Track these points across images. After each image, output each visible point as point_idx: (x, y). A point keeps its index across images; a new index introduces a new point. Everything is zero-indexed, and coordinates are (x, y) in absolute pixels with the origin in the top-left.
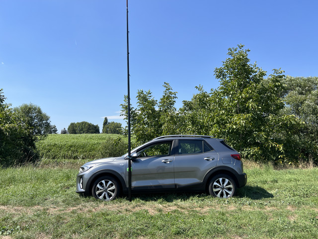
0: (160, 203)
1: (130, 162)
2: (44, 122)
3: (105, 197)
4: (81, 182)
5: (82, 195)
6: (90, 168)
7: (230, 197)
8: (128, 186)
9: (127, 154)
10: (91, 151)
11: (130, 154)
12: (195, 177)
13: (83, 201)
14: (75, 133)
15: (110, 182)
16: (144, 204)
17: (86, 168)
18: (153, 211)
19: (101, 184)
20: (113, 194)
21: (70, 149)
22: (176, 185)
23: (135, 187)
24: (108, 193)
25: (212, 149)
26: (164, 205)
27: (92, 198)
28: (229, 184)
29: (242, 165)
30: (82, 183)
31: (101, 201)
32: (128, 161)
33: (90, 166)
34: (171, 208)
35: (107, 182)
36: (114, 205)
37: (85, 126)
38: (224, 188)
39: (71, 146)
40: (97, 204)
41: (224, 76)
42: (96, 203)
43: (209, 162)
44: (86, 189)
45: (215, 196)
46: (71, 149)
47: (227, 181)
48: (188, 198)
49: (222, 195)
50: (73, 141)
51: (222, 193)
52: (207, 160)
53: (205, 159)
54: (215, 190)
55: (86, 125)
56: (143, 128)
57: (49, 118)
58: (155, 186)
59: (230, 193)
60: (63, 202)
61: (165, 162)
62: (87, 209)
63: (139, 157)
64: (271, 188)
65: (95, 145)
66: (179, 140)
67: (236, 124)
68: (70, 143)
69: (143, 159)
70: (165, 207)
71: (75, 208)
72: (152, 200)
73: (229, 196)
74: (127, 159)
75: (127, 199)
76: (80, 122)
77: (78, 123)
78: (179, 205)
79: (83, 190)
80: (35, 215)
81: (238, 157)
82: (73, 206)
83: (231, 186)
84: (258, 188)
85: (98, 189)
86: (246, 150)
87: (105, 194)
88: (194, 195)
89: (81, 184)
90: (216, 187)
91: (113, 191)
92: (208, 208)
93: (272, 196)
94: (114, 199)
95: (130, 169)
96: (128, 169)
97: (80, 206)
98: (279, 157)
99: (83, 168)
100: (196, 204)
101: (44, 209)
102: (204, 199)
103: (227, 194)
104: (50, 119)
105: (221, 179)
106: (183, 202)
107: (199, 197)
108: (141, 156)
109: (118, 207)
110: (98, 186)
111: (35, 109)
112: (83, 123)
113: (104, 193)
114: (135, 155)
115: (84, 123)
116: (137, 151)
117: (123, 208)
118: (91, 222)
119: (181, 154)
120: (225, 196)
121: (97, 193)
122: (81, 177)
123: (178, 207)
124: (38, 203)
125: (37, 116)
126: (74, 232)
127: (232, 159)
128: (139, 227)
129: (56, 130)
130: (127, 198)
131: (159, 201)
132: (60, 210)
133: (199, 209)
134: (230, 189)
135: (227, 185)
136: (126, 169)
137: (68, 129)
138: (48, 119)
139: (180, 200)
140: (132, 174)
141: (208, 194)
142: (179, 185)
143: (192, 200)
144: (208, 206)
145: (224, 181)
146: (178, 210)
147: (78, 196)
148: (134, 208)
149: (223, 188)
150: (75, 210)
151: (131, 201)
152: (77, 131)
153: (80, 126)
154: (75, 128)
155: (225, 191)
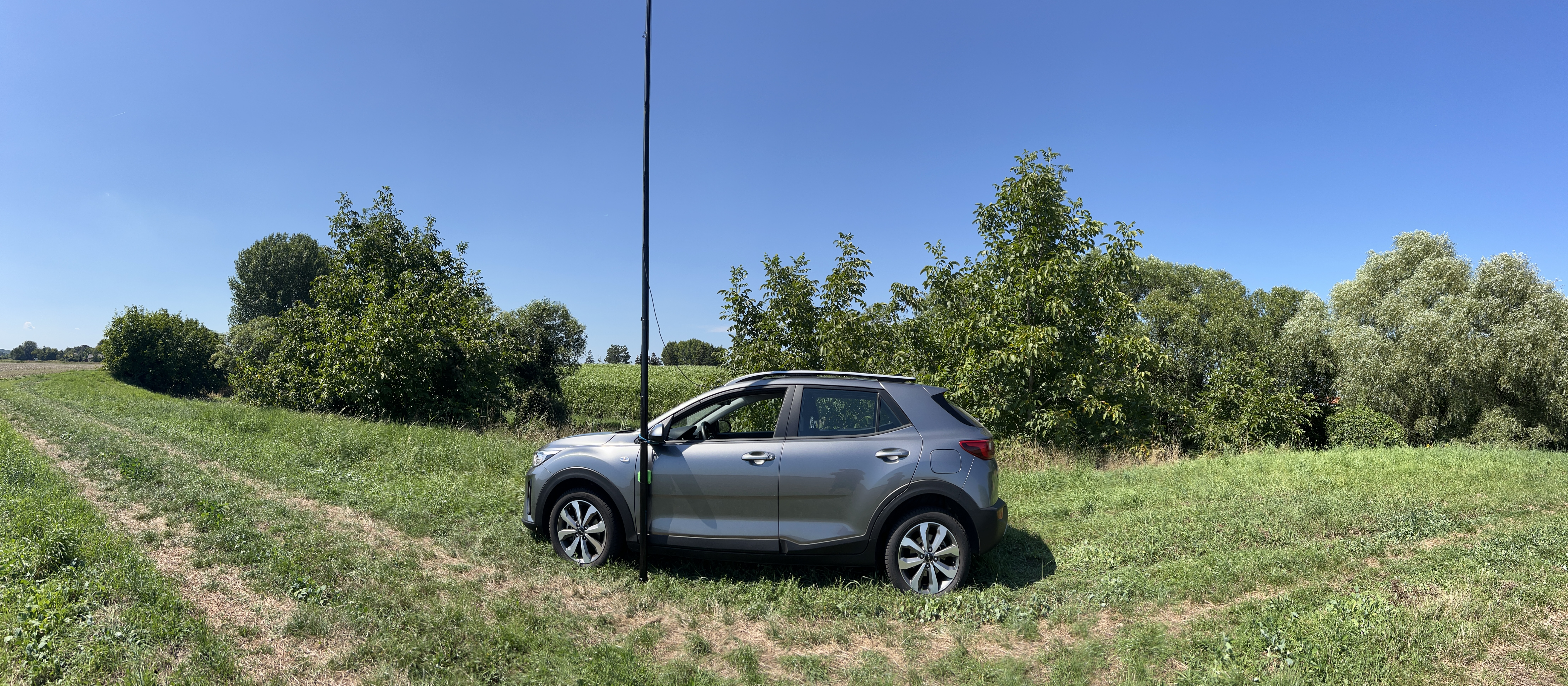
7: (949, 588)
8: (639, 530)
11: (645, 429)
12: (841, 516)
14: (677, 364)
22: (781, 542)
28: (947, 542)
37: (695, 349)
38: (932, 558)
43: (889, 467)
45: (904, 586)
47: (943, 531)
49: (924, 582)
51: (927, 570)
52: (885, 458)
53: (877, 454)
54: (904, 563)
55: (698, 348)
59: (952, 573)
61: (751, 461)
73: (945, 583)
76: (685, 340)
77: (681, 343)
83: (955, 550)
90: (907, 552)
95: (644, 477)
96: (640, 474)
103: (941, 577)
105: (924, 527)
112: (691, 342)
115: (693, 343)
120: (934, 583)
127: (962, 455)
129: (628, 357)
134: (949, 561)
135: (942, 547)
136: (634, 475)
137: (663, 355)
140: (653, 491)
141: (881, 577)
142: (791, 543)
145: (932, 531)
149: (929, 558)
152: (679, 360)
153: (687, 350)
154: (676, 353)
155: (934, 567)
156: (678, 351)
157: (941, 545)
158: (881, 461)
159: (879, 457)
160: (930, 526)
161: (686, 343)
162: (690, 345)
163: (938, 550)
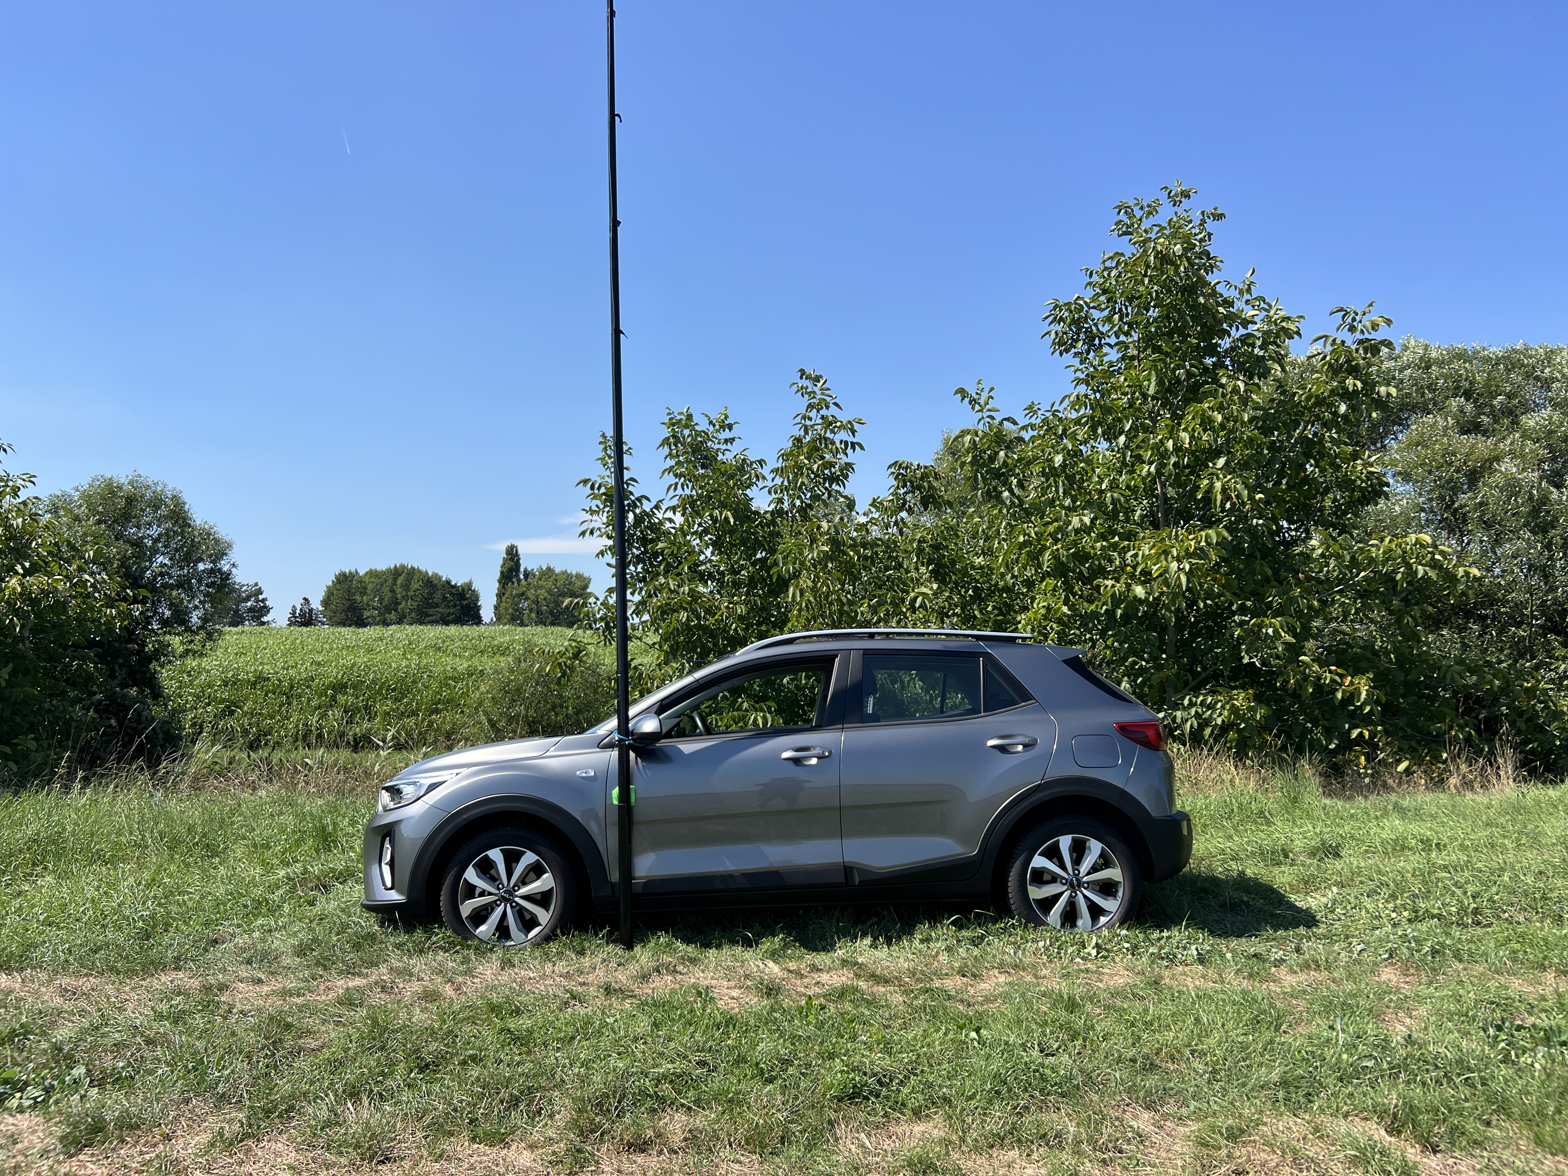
0: (774, 955)
1: (624, 761)
2: (201, 566)
3: (503, 931)
4: (387, 857)
5: (393, 922)
6: (432, 787)
7: (1109, 925)
8: (614, 876)
9: (613, 723)
10: (437, 711)
11: (624, 720)
12: (940, 829)
13: (398, 946)
14: (361, 622)
15: (529, 858)
16: (693, 961)
17: (408, 791)
18: (735, 993)
19: (486, 868)
20: (544, 916)
21: (334, 698)
22: (848, 869)
23: (651, 882)
24: (520, 912)
25: (1025, 696)
26: (793, 966)
27: (440, 935)
28: (1104, 862)
29: (1169, 771)
30: (392, 864)
31: (483, 949)
32: (614, 754)
33: (428, 782)
34: (824, 977)
35: (511, 859)
36: (548, 968)
37: (406, 586)
38: (1080, 884)
39: (340, 687)
40: (466, 960)
41: (1093, 340)
42: (459, 958)
43: (1008, 762)
44: (410, 894)
45: (1039, 923)
46: (341, 699)
47: (1095, 847)
48: (908, 929)
49: (1070, 917)
50: (349, 660)
52: (1002, 749)
53: (991, 743)
54: (1036, 893)
55: (415, 586)
56: (695, 596)
57: (230, 546)
58: (748, 876)
59: (1111, 905)
60: (301, 951)
61: (796, 761)
62: (416, 987)
63: (668, 735)
64: (1308, 884)
65: (456, 679)
66: (866, 652)
67: (1146, 578)
68: (333, 673)
69: (688, 747)
70: (799, 974)
71: (358, 982)
72: (733, 942)
73: (1103, 920)
74: (610, 746)
75: (611, 939)
76: (383, 567)
77: (372, 574)
78: (861, 966)
79: (395, 896)
80: (160, 1017)
81: (1151, 733)
82: (350, 971)
83: (1114, 873)
84: (1243, 883)
85: (471, 891)
86: (1192, 704)
87: (504, 914)
88: (935, 919)
89: (386, 870)
90: (1040, 877)
91: (543, 899)
92: (1002, 979)
93: (1308, 919)
94: (548, 938)
95: (625, 795)
96: (615, 792)
97: (383, 972)
98: (1355, 734)
99: (395, 792)
100: (944, 958)
101: (207, 989)
102: (982, 937)
103: (1096, 911)
104: (234, 555)
105: (1065, 842)
106: (882, 953)
107: (959, 925)
108: (679, 731)
109: (567, 976)
110: (471, 875)
111: (156, 503)
112: (396, 572)
113: (498, 912)
114: (650, 725)
115: (402, 574)
116: (662, 707)
117: (591, 978)
118: (433, 1046)
119: (874, 719)
120: (1084, 919)
121: (467, 908)
122: (388, 832)
123: (858, 976)
124: (178, 959)
125: (168, 535)
126: (353, 1094)
127: (1120, 743)
128: (666, 1067)
129: (265, 610)
130: (610, 934)
131: (767, 944)
132: (285, 993)
133: (959, 981)
134: (1107, 888)
135: (1094, 869)
136: (607, 795)
137: (326, 602)
138: (221, 554)
139: (868, 941)
140: (638, 816)
141: (1003, 911)
142: (862, 870)
143: (926, 940)
144: (1002, 967)
145: (1079, 850)
146: (856, 990)
147: (370, 923)
148: (645, 977)
149: (1075, 885)
150: (357, 989)
151: (630, 947)
152: (366, 614)
153: (385, 589)
154: (358, 598)
155: (1085, 896)
156: (364, 593)
157: (1092, 868)
158: (997, 752)
159: (993, 747)
160: (1074, 839)
161: (383, 573)
162: (395, 579)
163: (1089, 873)
